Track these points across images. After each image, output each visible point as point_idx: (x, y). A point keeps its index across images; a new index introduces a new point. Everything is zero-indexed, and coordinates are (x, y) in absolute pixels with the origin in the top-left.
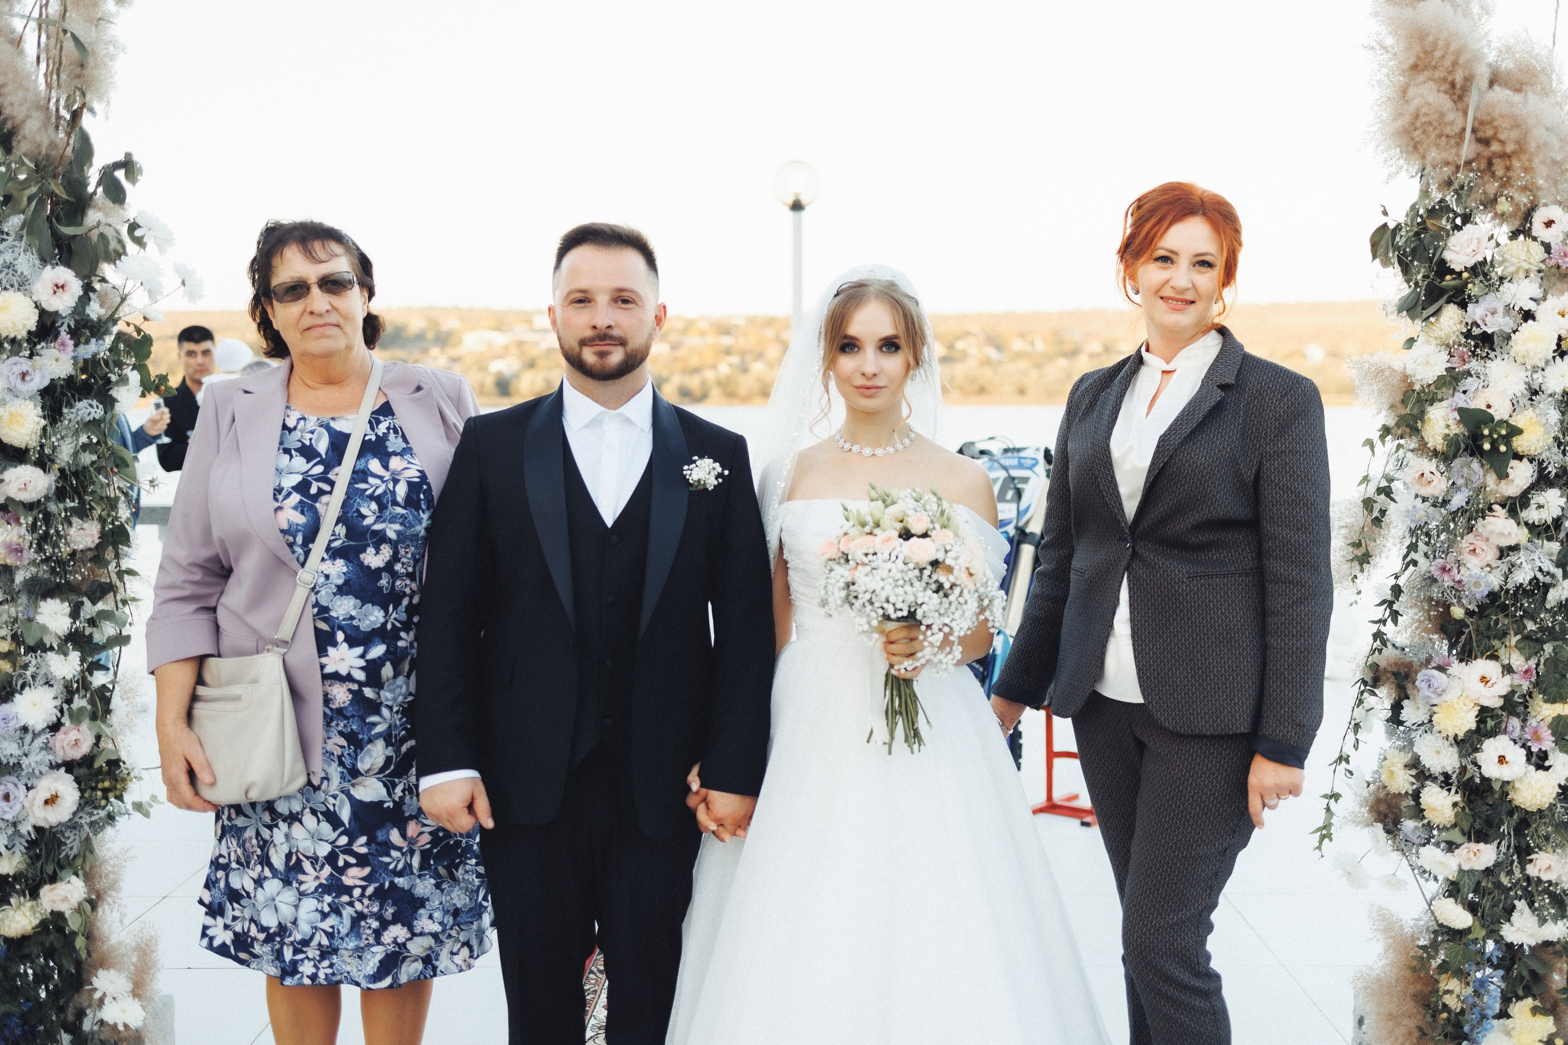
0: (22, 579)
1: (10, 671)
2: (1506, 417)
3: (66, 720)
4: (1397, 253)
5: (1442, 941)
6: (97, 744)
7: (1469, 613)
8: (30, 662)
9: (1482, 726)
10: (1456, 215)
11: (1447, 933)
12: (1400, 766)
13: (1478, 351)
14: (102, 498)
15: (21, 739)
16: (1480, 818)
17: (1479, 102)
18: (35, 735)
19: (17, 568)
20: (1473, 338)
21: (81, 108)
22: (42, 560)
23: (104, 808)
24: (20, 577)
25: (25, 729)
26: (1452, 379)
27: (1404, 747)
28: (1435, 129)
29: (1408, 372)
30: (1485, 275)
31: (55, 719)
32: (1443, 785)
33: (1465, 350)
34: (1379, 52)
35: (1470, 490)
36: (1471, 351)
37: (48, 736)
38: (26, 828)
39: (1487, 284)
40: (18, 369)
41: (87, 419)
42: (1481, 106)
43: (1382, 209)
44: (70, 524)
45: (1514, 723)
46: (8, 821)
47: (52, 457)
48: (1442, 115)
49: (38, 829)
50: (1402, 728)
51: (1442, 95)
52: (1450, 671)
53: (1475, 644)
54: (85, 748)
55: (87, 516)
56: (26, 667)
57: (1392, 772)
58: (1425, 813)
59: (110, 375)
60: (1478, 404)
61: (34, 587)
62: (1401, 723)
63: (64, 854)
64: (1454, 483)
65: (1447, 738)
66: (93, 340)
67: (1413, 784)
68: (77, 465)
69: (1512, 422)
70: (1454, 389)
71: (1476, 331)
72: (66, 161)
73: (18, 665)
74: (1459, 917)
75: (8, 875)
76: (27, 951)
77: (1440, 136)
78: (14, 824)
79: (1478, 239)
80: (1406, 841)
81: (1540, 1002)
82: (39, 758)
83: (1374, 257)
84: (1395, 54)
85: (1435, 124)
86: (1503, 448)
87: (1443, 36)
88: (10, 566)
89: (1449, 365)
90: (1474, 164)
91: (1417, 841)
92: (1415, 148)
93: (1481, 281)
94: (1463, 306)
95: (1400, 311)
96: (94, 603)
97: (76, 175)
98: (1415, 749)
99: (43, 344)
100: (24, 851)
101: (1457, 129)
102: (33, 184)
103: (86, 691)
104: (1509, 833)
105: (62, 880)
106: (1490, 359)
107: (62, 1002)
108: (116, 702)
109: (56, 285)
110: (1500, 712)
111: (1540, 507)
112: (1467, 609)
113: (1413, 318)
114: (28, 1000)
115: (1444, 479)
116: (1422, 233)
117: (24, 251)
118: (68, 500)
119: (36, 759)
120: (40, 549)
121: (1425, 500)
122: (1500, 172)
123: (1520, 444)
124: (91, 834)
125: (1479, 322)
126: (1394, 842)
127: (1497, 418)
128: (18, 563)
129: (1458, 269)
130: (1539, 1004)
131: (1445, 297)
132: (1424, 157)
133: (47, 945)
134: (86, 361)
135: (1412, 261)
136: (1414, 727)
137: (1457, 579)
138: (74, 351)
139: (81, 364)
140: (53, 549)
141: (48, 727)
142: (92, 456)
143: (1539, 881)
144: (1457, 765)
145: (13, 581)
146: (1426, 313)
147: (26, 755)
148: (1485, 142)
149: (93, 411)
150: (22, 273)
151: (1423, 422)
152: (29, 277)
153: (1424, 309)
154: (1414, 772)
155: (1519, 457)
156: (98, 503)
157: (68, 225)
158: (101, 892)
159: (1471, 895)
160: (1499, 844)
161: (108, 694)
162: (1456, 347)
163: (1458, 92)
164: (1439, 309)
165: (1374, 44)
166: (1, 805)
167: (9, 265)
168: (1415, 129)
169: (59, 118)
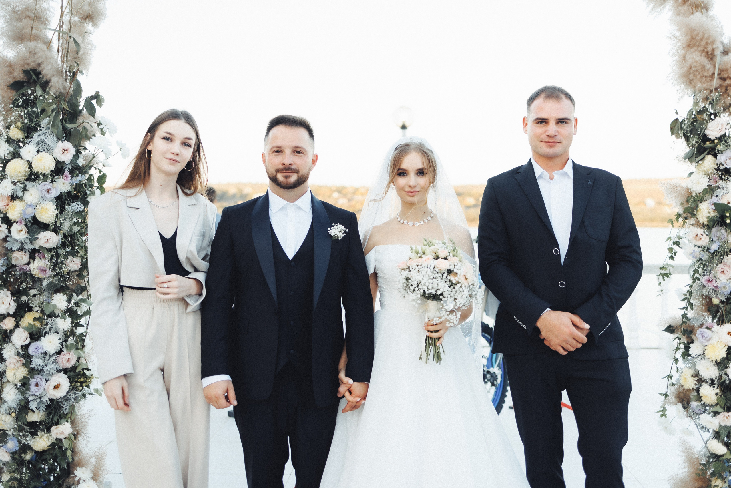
0: (46, 284)
1: (40, 326)
3: (64, 349)
4: (683, 131)
5: (712, 462)
6: (78, 361)
7: (722, 302)
8: (49, 322)
9: (729, 356)
10: (711, 114)
11: (715, 457)
12: (690, 375)
13: (723, 177)
14: (82, 247)
15: (44, 358)
16: (729, 400)
17: (721, 61)
18: (51, 356)
19: (44, 279)
20: (721, 170)
21: (77, 71)
22: (55, 275)
23: (81, 390)
24: (45, 283)
25: (46, 353)
26: (711, 190)
27: (691, 366)
28: (699, 73)
29: (690, 187)
30: (726, 141)
31: (59, 349)
32: (711, 385)
33: (717, 176)
34: (673, 39)
35: (720, 242)
36: (719, 177)
37: (56, 357)
38: (45, 399)
39: (726, 145)
40: (46, 187)
41: (76, 211)
42: (722, 63)
43: (676, 111)
44: (68, 258)
46: (37, 396)
47: (60, 228)
48: (703, 67)
49: (51, 400)
50: (689, 358)
51: (703, 57)
52: (713, 329)
53: (724, 317)
54: (73, 363)
55: (76, 256)
56: (47, 324)
57: (686, 379)
58: (702, 398)
59: (87, 191)
60: (724, 201)
61: (51, 287)
62: (689, 355)
63: (62, 412)
64: (713, 240)
65: (712, 362)
66: (80, 175)
67: (696, 384)
68: (71, 232)
70: (712, 195)
71: (722, 167)
72: (70, 95)
73: (43, 324)
74: (720, 449)
75: (37, 422)
76: (45, 457)
77: (702, 77)
78: (40, 398)
79: (722, 124)
80: (693, 412)
82: (52, 367)
83: (672, 134)
84: (680, 40)
85: (699, 71)
87: (701, 30)
88: (41, 278)
89: (709, 184)
90: (719, 89)
91: (698, 412)
92: (690, 83)
93: (724, 144)
94: (715, 156)
95: (685, 159)
96: (78, 296)
97: (74, 101)
98: (697, 367)
99: (57, 177)
100: (44, 410)
101: (711, 73)
102: (54, 104)
103: (74, 336)
105: (61, 424)
106: (728, 180)
107: (60, 482)
108: (87, 342)
109: (64, 150)
112: (721, 300)
113: (691, 162)
114: (45, 481)
115: (708, 237)
116: (695, 122)
117: (50, 135)
118: (67, 248)
119: (50, 367)
120: (54, 270)
121: (699, 247)
124: (74, 403)
125: (723, 163)
126: (687, 413)
128: (44, 276)
129: (712, 138)
131: (707, 152)
132: (694, 87)
133: (54, 454)
134: (76, 184)
135: (690, 136)
136: (696, 357)
137: (715, 285)
138: (71, 180)
139: (74, 186)
140: (60, 269)
141: (56, 352)
142: (78, 228)
144: (717, 375)
145: (42, 285)
146: (697, 159)
147: (46, 366)
148: (724, 79)
149: (79, 207)
150: (49, 144)
151: (697, 211)
152: (52, 146)
153: (696, 158)
154: (697, 379)
156: (80, 250)
157: (70, 124)
158: (79, 431)
159: (726, 439)
161: (84, 338)
162: (712, 175)
163: (711, 56)
164: (704, 157)
165: (671, 36)
166: (33, 388)
167: (43, 141)
168: (690, 74)
169: (67, 75)
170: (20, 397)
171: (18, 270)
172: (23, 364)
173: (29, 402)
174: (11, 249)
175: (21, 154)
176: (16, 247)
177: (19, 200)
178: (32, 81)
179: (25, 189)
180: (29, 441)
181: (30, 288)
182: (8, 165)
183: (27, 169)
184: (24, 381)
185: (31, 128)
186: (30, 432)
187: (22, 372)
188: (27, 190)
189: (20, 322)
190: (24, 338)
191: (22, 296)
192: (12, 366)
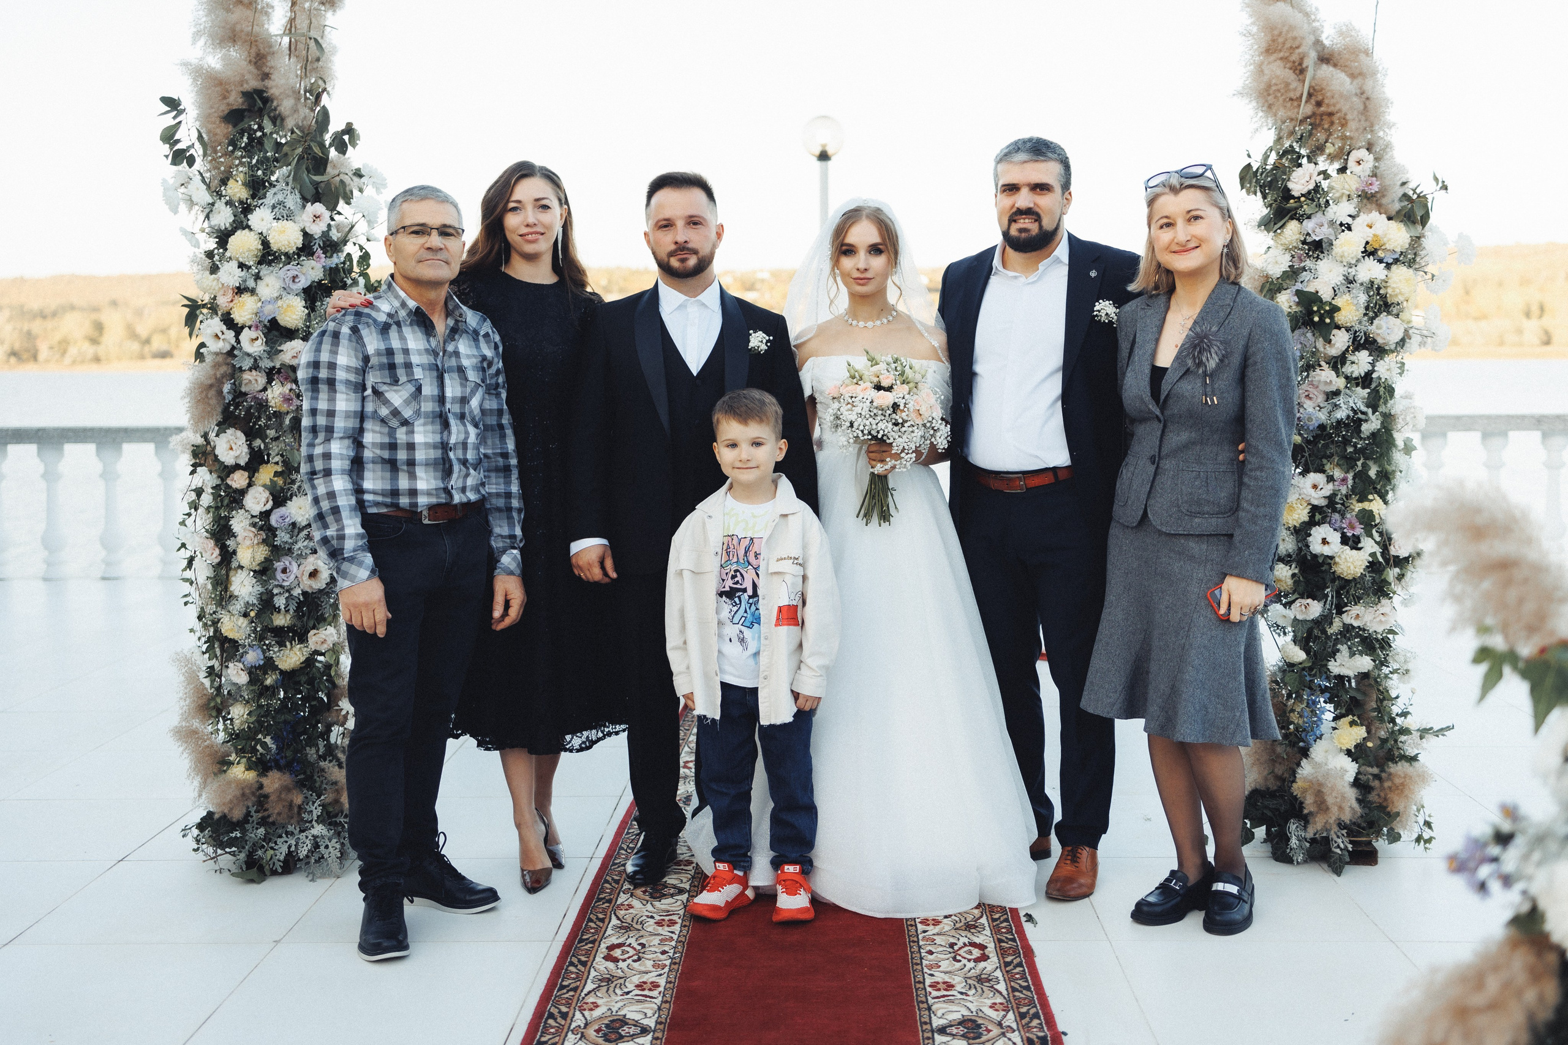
1: (284, 484)
2: (1329, 300)
4: (1258, 185)
7: (1308, 442)
9: (1312, 519)
10: (1299, 156)
11: (1292, 668)
13: (1311, 253)
15: (292, 531)
16: (1311, 583)
17: (1315, 75)
18: (301, 530)
19: (288, 413)
20: (1307, 244)
21: (321, 90)
24: (287, 420)
25: (294, 524)
26: (1293, 273)
28: (1282, 95)
29: (1264, 269)
30: (1317, 199)
32: (1287, 562)
33: (1302, 252)
34: (1248, 38)
35: (1305, 352)
36: (1306, 253)
38: (297, 592)
39: (1317, 205)
40: (291, 274)
42: (1315, 79)
43: (1247, 153)
45: (1336, 516)
46: (285, 587)
48: (1287, 85)
49: (304, 593)
51: (1287, 70)
53: (1309, 463)
56: (293, 482)
59: (347, 280)
60: (1311, 289)
63: (321, 611)
65: (1288, 529)
66: (335, 255)
69: (1334, 302)
70: (1295, 280)
71: (1309, 240)
72: (314, 126)
73: (287, 481)
75: (284, 626)
76: (298, 679)
77: (1284, 100)
78: (290, 590)
79: (1310, 173)
81: (1359, 718)
82: (305, 543)
83: (1242, 188)
84: (1257, 40)
85: (1282, 91)
86: (1328, 321)
88: (283, 413)
89: (1291, 263)
90: (1309, 120)
92: (1270, 106)
93: (1313, 203)
94: (1301, 221)
95: (1259, 226)
97: (318, 139)
99: (305, 257)
100: (295, 608)
101: (1298, 94)
102: (299, 146)
104: (1332, 597)
106: (1319, 259)
107: (318, 717)
109: (314, 216)
110: (1325, 509)
111: (1353, 363)
112: (1306, 437)
113: (1268, 232)
116: (1274, 171)
117: (291, 193)
119: (302, 545)
122: (1326, 126)
123: (1340, 318)
125: (1312, 232)
127: (1324, 300)
128: (290, 409)
129: (1296, 194)
130: (1356, 718)
131: (1289, 215)
132: (1275, 116)
134: (330, 269)
135: (1268, 190)
138: (324, 262)
139: (328, 272)
143: (1353, 627)
144: (1296, 548)
146: (1276, 227)
147: (295, 542)
148: (1316, 104)
150: (290, 208)
152: (295, 211)
153: (1275, 224)
155: (1338, 327)
157: (319, 175)
160: (1325, 603)
162: (1296, 250)
163: (1298, 68)
164: (1284, 224)
165: (1245, 32)
166: (280, 576)
167: (280, 203)
168: (1269, 95)
169: (306, 99)
170: (259, 589)
171: (249, 400)
172: (264, 542)
173: (273, 595)
174: (240, 368)
175: (250, 223)
176: (247, 364)
177: (249, 294)
178: (256, 109)
179: (257, 277)
180: (275, 652)
181: (268, 427)
182: (232, 240)
183: (260, 247)
184: (266, 565)
185: (258, 183)
186: (277, 642)
187: (262, 553)
188: (260, 278)
189: (253, 479)
190: (264, 500)
191: (255, 438)
192: (248, 542)
